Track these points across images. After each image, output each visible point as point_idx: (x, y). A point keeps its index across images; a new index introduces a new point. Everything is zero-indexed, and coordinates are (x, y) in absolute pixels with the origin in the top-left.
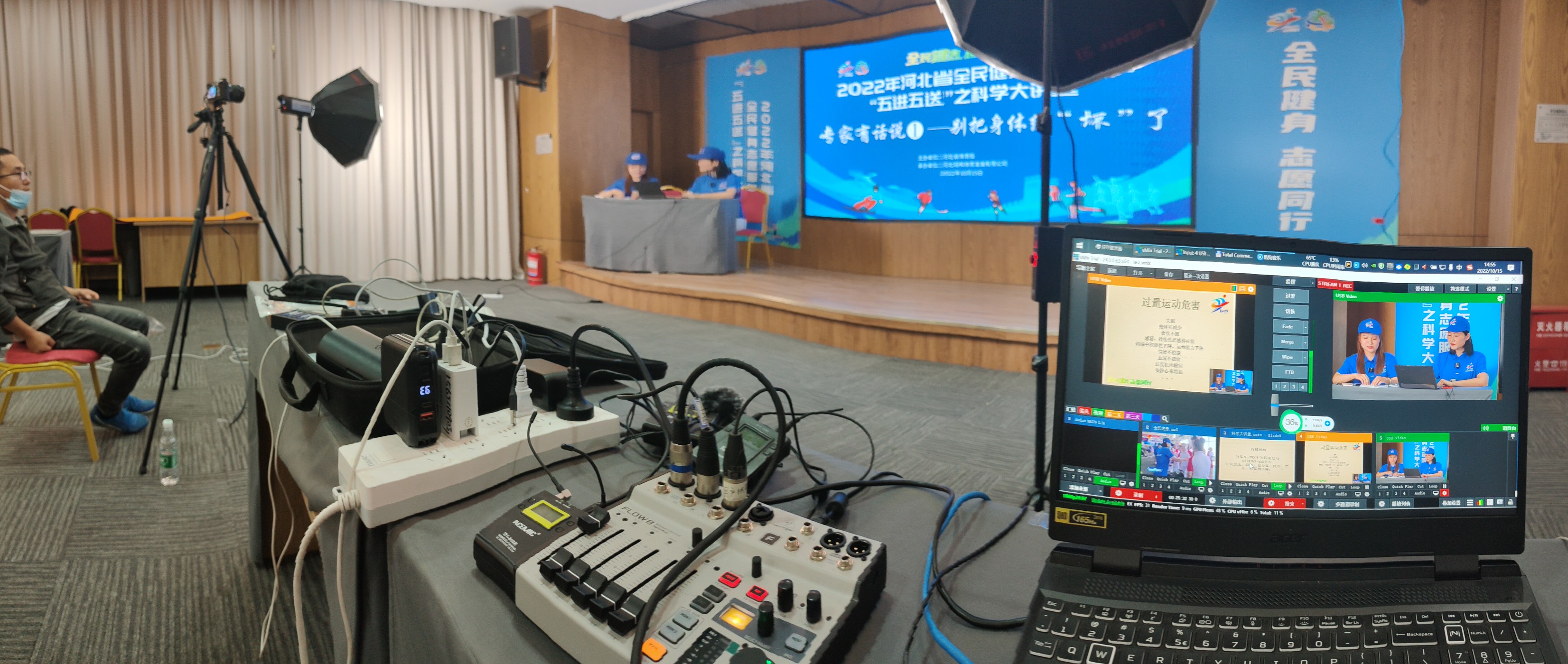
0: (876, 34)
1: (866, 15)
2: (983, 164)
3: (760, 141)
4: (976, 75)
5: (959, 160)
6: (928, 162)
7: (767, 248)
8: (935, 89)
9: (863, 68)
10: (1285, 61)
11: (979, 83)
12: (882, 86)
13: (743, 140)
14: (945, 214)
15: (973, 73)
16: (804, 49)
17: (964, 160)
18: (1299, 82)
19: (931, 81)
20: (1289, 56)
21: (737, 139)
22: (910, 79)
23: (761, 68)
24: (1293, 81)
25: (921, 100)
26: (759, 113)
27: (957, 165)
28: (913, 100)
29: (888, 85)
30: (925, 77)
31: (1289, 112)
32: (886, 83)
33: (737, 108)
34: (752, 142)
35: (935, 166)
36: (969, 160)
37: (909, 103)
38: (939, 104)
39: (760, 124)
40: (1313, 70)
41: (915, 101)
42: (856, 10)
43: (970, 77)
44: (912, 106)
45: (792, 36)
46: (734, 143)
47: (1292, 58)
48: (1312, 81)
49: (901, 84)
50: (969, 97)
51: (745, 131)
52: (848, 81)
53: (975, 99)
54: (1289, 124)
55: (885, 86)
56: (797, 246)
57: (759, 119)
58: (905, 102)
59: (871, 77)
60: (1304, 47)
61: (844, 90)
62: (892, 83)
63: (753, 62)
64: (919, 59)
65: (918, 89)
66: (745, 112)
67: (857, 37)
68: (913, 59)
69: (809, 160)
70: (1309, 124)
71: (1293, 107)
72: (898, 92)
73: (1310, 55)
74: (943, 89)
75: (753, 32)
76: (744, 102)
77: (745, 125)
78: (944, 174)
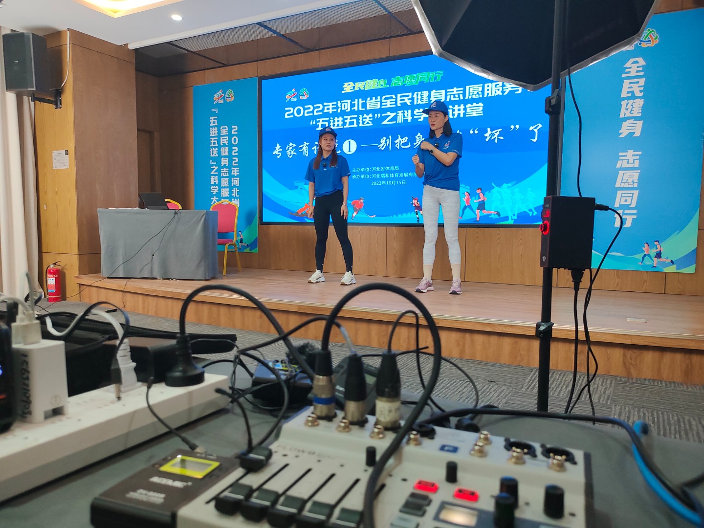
0: (316, 66)
1: (308, 50)
2: (406, 175)
3: (231, 161)
4: (401, 100)
5: (385, 172)
6: (361, 173)
7: (237, 254)
8: (368, 112)
9: (305, 95)
10: (623, 76)
11: (404, 107)
12: (321, 109)
13: (218, 159)
14: (374, 219)
15: (399, 98)
16: (261, 79)
17: (389, 172)
18: (633, 92)
19: (364, 105)
20: (627, 70)
21: (214, 159)
22: (346, 104)
23: (230, 95)
24: (628, 92)
25: (355, 121)
26: (230, 135)
27: (383, 176)
28: (348, 121)
29: (326, 108)
30: (358, 103)
31: (626, 119)
32: (324, 106)
33: (214, 132)
34: (225, 161)
35: (367, 177)
36: (394, 172)
37: (345, 124)
38: (371, 124)
39: (230, 146)
40: (642, 81)
41: (350, 122)
42: (301, 46)
43: (396, 101)
44: (347, 126)
45: (252, 69)
46: (212, 162)
47: (629, 72)
48: (641, 91)
49: (337, 108)
50: (395, 118)
51: (219, 152)
52: (294, 105)
53: (400, 119)
54: (624, 131)
55: (323, 109)
56: (256, 250)
57: (230, 141)
58: (341, 123)
59: (312, 101)
60: (637, 62)
61: (290, 113)
62: (330, 107)
63: (224, 92)
64: (354, 87)
65: (352, 112)
66: (219, 135)
67: (300, 68)
68: (348, 87)
69: (265, 174)
70: (637, 128)
71: (628, 115)
72: (335, 115)
73: (641, 69)
74: (374, 111)
75: (225, 65)
76: (218, 127)
77: (219, 147)
78: (374, 183)
